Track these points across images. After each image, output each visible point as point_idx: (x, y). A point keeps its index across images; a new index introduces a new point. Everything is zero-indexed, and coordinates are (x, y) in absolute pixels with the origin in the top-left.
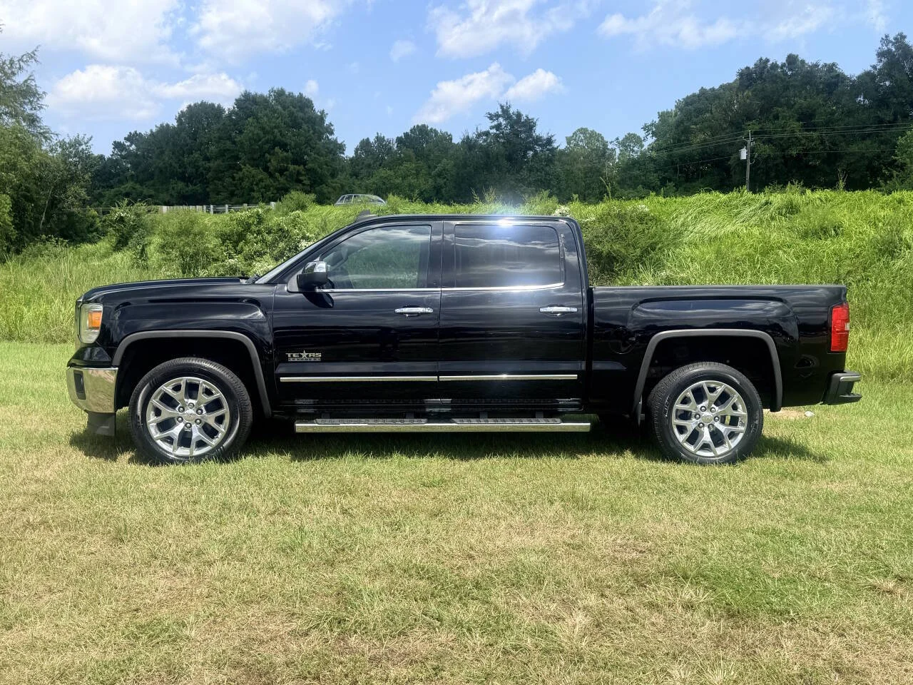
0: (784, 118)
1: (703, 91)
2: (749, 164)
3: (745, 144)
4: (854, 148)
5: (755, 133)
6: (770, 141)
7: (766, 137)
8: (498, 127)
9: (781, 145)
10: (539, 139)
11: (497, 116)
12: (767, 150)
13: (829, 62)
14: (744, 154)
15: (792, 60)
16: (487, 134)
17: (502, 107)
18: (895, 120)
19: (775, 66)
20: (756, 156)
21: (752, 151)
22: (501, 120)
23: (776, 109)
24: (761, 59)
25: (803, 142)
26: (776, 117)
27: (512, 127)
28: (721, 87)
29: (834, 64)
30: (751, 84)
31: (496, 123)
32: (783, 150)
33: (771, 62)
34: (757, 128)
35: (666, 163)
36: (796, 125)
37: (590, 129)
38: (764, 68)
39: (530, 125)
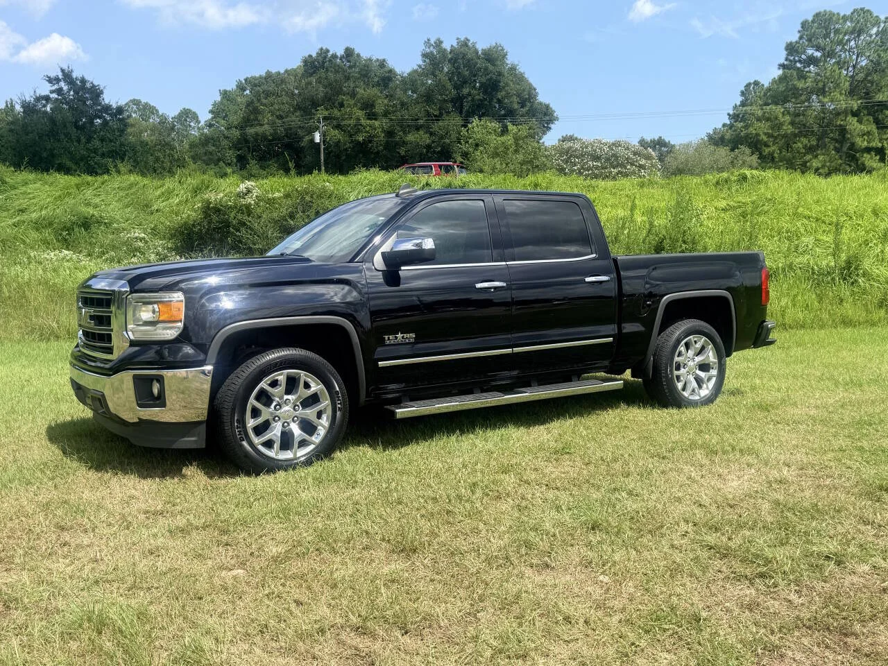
0: (349, 106)
1: (269, 75)
2: (322, 147)
3: (317, 128)
4: (410, 137)
5: (325, 119)
6: (338, 127)
7: (335, 123)
8: (59, 91)
9: (349, 132)
10: (107, 108)
11: (57, 80)
12: (336, 134)
13: (381, 58)
14: (317, 138)
15: (349, 53)
16: (47, 98)
17: (63, 71)
18: (441, 114)
19: (334, 56)
20: (328, 140)
21: (324, 135)
22: (62, 84)
23: (341, 97)
24: (322, 49)
25: (368, 129)
26: (342, 105)
27: (76, 92)
28: (286, 71)
29: (384, 60)
30: (314, 72)
31: (56, 87)
32: (351, 136)
33: (331, 53)
34: (326, 113)
35: (239, 141)
36: (360, 113)
37: (143, 101)
38: (325, 57)
39: (96, 93)
